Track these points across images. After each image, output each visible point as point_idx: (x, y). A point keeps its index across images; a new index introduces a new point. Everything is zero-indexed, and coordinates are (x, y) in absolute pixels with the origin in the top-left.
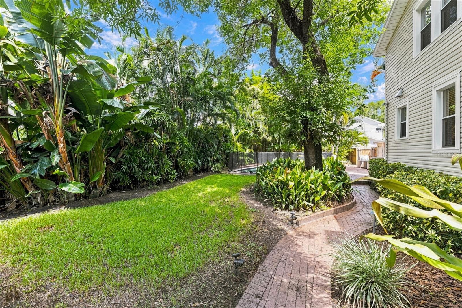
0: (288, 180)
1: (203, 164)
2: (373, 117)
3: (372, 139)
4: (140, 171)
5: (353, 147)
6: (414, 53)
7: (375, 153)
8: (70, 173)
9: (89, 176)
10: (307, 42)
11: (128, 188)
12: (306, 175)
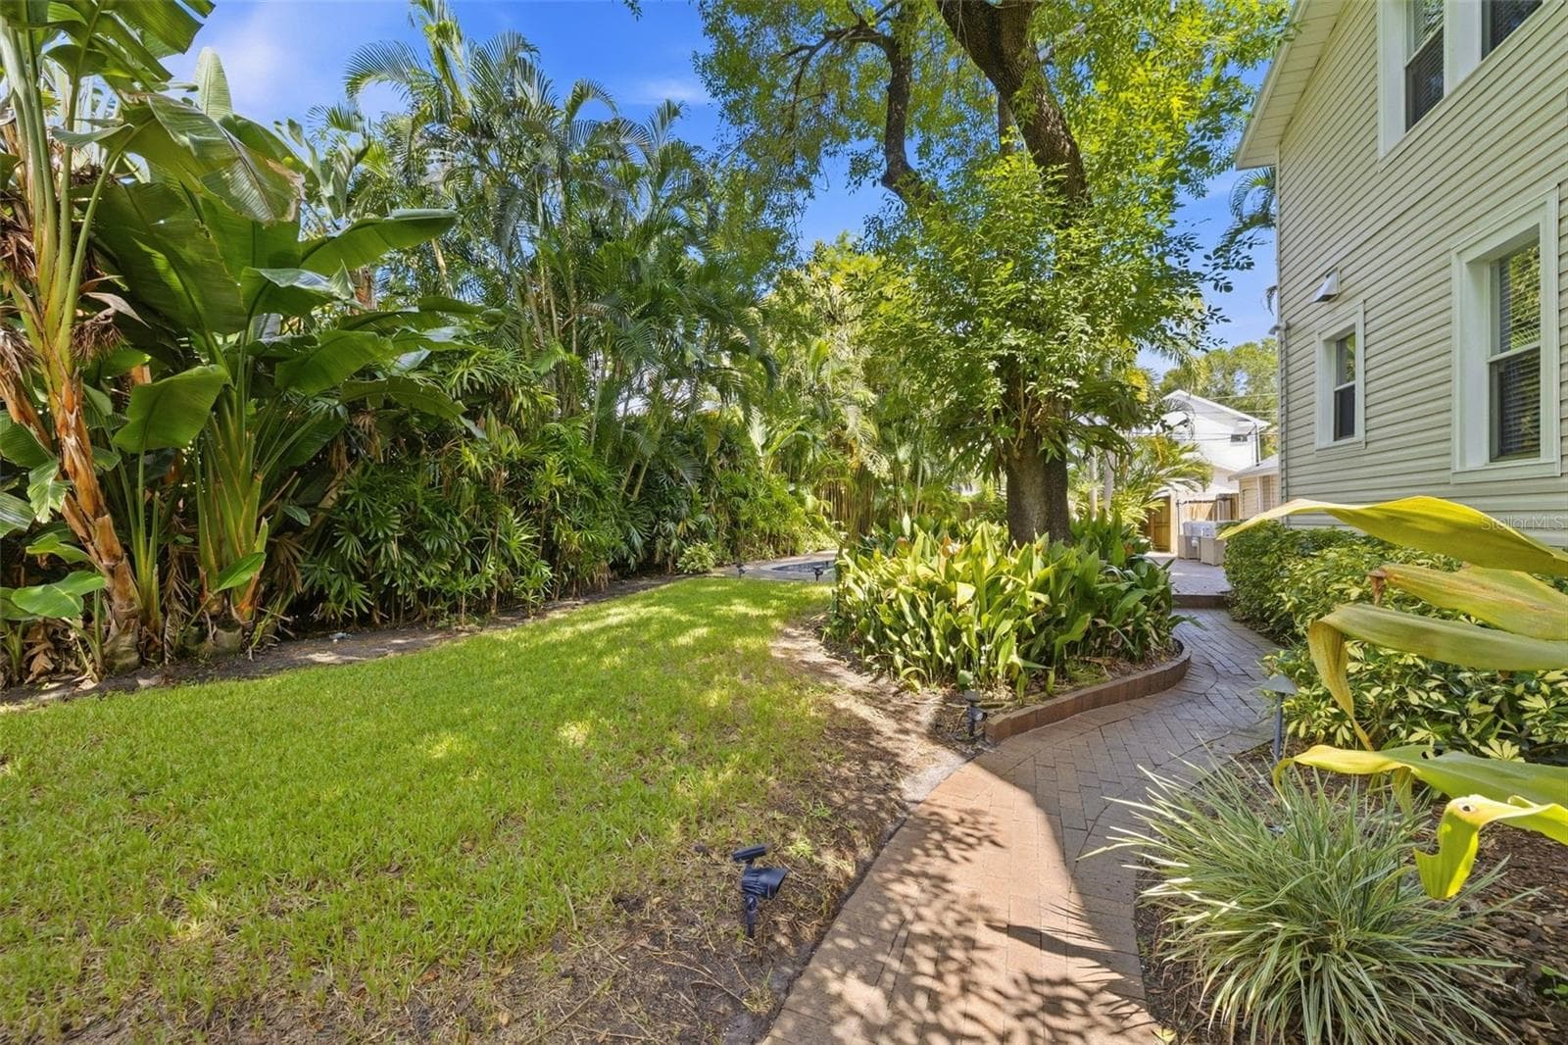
0: (951, 576)
1: (649, 547)
2: (1223, 397)
3: (1221, 470)
4: (406, 560)
5: (1162, 491)
6: (1381, 142)
7: (1233, 512)
8: (116, 558)
9: (202, 572)
10: (1017, 85)
11: (361, 624)
12: (1015, 561)
